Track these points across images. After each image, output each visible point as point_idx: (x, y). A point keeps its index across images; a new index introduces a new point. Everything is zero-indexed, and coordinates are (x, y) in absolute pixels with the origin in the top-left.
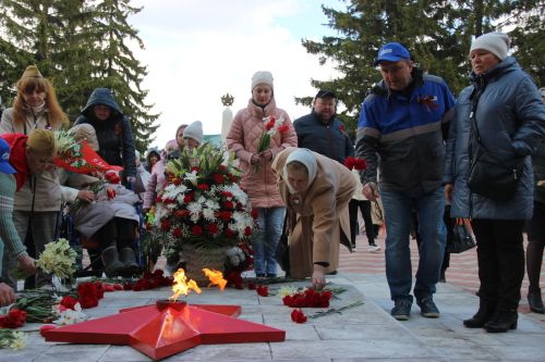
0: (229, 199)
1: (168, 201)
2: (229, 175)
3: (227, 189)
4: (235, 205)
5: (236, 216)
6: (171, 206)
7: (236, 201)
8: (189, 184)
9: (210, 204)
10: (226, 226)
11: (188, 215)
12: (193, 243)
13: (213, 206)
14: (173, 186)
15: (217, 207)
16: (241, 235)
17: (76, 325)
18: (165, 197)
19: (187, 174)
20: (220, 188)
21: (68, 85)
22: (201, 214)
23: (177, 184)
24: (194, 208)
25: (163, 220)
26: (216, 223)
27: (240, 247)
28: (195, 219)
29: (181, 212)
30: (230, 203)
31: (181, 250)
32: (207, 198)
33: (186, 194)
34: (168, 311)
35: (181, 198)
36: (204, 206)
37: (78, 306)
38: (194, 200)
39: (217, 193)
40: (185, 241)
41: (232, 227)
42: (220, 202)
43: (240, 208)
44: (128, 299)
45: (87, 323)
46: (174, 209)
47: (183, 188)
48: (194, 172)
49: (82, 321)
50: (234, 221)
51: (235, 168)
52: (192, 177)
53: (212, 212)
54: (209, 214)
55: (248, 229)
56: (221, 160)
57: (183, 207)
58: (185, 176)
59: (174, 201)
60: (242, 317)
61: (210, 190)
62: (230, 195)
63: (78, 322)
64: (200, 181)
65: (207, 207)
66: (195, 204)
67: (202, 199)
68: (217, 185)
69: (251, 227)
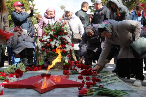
0: (64, 40)
1: (44, 41)
2: (64, 32)
3: (63, 37)
4: (66, 42)
5: (67, 46)
6: (45, 43)
8: (51, 35)
11: (51, 46)
12: (52, 55)
14: (45, 36)
15: (60, 43)
16: (68, 52)
18: (43, 40)
19: (50, 32)
20: (61, 37)
22: (55, 46)
23: (47, 35)
25: (42, 47)
27: (68, 56)
28: (53, 47)
29: (48, 45)
31: (49, 57)
32: (57, 40)
33: (50, 39)
34: (45, 77)
35: (48, 40)
36: (56, 43)
37: (15, 76)
39: (60, 38)
40: (50, 54)
41: (65, 50)
42: (61, 41)
43: (68, 43)
44: (32, 73)
45: (18, 81)
46: (46, 44)
47: (49, 37)
48: (53, 31)
49: (16, 81)
50: (66, 48)
52: (52, 33)
53: (59, 45)
56: (61, 27)
57: (49, 43)
58: (49, 32)
59: (46, 41)
60: (69, 79)
61: (58, 37)
62: (64, 39)
63: (15, 81)
65: (57, 43)
66: (53, 42)
67: (55, 40)
68: (60, 35)
69: (72, 50)
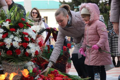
0: (26, 36)
2: (27, 24)
3: (25, 31)
4: (30, 39)
5: (30, 45)
7: (31, 37)
8: (5, 28)
9: (16, 39)
10: (25, 51)
11: (4, 45)
12: (8, 59)
13: (18, 40)
15: (20, 40)
16: (33, 55)
19: (4, 23)
20: (22, 30)
22: (12, 44)
24: (8, 41)
26: (20, 49)
27: (32, 61)
28: (8, 47)
29: (0, 43)
30: (27, 38)
32: (15, 35)
33: (3, 33)
35: (0, 36)
36: (13, 40)
38: (7, 37)
39: (20, 33)
40: (3, 58)
41: (28, 51)
42: (22, 38)
43: (32, 41)
47: (1, 30)
48: (8, 22)
50: (29, 48)
51: (30, 20)
52: (7, 24)
53: (17, 43)
55: (37, 52)
57: (2, 40)
58: (2, 24)
61: (16, 31)
62: (27, 34)
64: (11, 27)
65: (15, 41)
66: (8, 39)
67: (11, 37)
68: (20, 28)
69: (38, 51)
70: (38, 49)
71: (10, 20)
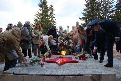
1: (60, 42)
2: (69, 38)
3: (69, 40)
5: (71, 44)
6: (61, 43)
8: (63, 39)
9: (66, 42)
11: (63, 44)
14: (61, 40)
15: (68, 43)
16: (71, 47)
17: (48, 60)
18: (60, 41)
21: (45, 26)
22: (65, 44)
23: (62, 39)
24: (64, 43)
25: (60, 45)
27: (71, 49)
28: (64, 45)
29: (62, 44)
34: (61, 58)
35: (62, 41)
37: (48, 57)
38: (64, 42)
41: (70, 46)
43: (71, 43)
44: (55, 56)
45: (49, 60)
47: (62, 40)
50: (70, 45)
52: (64, 38)
54: (66, 44)
55: (72, 46)
56: (68, 36)
57: (63, 43)
59: (61, 42)
60: (72, 59)
62: (69, 41)
64: (65, 39)
67: (65, 42)
70: (72, 45)
71: (64, 37)
